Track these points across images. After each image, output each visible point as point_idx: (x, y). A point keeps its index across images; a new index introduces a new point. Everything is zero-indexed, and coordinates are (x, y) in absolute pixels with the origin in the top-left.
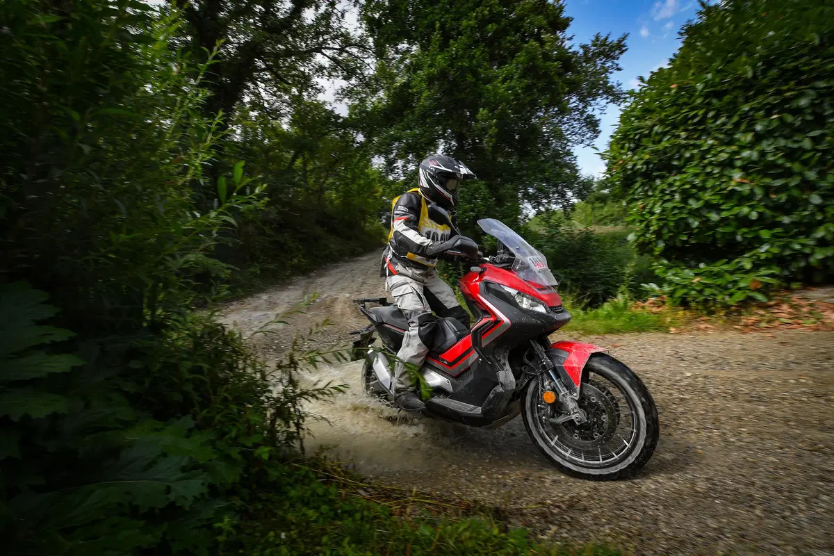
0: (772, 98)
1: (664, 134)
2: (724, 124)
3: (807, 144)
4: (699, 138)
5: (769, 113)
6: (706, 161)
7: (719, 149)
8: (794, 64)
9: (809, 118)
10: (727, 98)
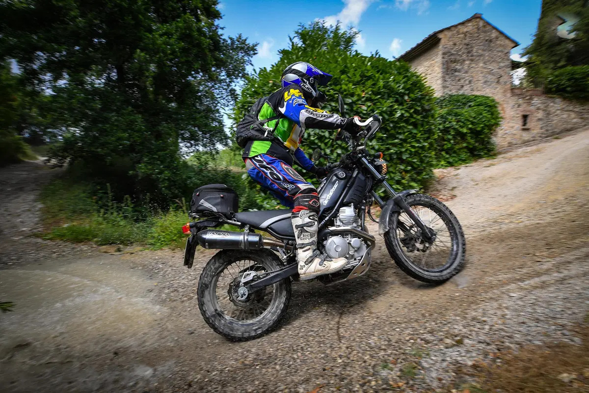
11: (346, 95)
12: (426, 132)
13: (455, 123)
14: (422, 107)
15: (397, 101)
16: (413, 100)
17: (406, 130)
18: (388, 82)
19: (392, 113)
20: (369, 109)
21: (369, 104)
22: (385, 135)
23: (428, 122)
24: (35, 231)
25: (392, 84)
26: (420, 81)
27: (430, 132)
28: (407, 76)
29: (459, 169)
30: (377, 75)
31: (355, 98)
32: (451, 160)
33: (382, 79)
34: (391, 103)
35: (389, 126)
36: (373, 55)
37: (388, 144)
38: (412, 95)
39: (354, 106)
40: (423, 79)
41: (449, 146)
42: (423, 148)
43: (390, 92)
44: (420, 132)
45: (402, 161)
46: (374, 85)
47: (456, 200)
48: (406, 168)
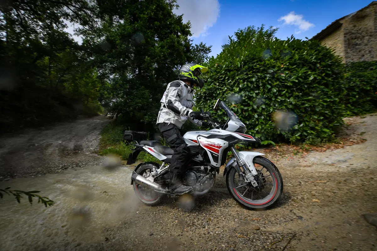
0: (245, 76)
1: (212, 82)
2: (230, 82)
3: (254, 95)
4: (222, 86)
5: (244, 82)
6: (224, 96)
7: (228, 92)
8: (252, 65)
9: (255, 86)
10: (232, 73)
11: (269, 67)
12: (335, 90)
13: (359, 83)
14: (333, 72)
15: (310, 68)
16: (324, 67)
17: (318, 89)
18: (302, 56)
19: (306, 77)
20: (287, 76)
21: (287, 72)
22: (301, 94)
23: (338, 83)
24: (96, 150)
25: (306, 57)
26: (330, 52)
27: (340, 90)
28: (318, 50)
29: (364, 118)
30: (293, 52)
31: (276, 69)
32: (356, 111)
33: (297, 54)
34: (306, 70)
35: (305, 87)
36: (289, 38)
37: (303, 100)
38: (323, 63)
39: (275, 75)
40: (332, 51)
41: (354, 100)
42: (334, 102)
43: (304, 62)
44: (331, 90)
45: (315, 113)
46: (291, 58)
47: (367, 143)
48: (319, 117)
